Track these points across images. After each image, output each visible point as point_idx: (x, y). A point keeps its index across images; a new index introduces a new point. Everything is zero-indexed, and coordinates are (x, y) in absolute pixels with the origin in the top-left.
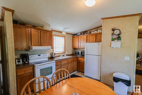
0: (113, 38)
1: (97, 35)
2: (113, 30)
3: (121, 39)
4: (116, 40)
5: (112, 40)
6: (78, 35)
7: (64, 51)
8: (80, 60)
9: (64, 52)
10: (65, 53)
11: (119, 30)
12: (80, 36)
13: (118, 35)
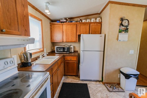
0: (121, 29)
1: (91, 25)
2: (122, 20)
3: (128, 31)
4: (124, 32)
5: (119, 32)
6: (62, 22)
7: (42, 47)
8: (69, 59)
9: (42, 49)
10: (43, 51)
11: (127, 21)
12: (65, 23)
13: (125, 26)
